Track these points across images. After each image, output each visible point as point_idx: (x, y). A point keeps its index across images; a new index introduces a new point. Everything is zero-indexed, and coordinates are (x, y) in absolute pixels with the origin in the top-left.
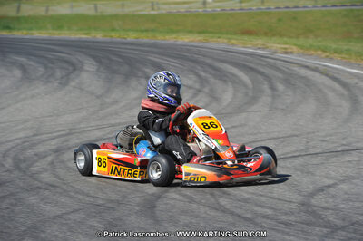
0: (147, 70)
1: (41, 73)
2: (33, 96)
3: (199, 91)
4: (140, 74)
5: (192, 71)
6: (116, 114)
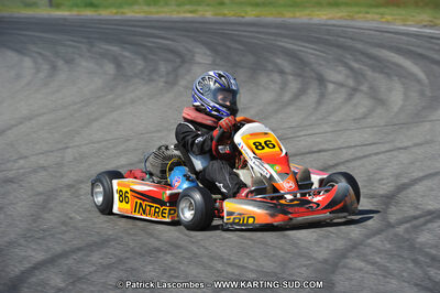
0: (279, 61)
1: (140, 67)
2: (133, 102)
3: (355, 90)
4: (270, 66)
5: (340, 61)
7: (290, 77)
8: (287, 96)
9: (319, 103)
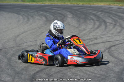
1: (52, 18)
3: (115, 25)
5: (109, 17)
6: (86, 35)
7: (96, 21)
8: (96, 26)
9: (106, 28)
